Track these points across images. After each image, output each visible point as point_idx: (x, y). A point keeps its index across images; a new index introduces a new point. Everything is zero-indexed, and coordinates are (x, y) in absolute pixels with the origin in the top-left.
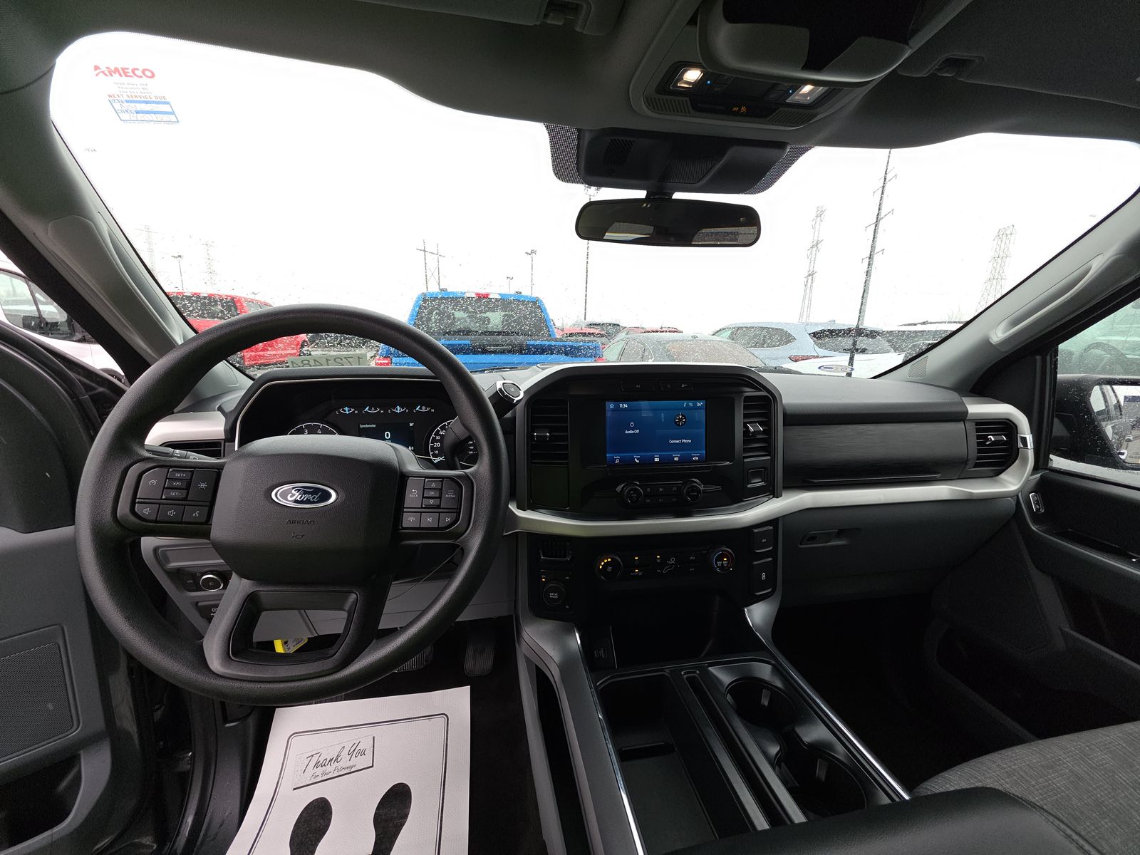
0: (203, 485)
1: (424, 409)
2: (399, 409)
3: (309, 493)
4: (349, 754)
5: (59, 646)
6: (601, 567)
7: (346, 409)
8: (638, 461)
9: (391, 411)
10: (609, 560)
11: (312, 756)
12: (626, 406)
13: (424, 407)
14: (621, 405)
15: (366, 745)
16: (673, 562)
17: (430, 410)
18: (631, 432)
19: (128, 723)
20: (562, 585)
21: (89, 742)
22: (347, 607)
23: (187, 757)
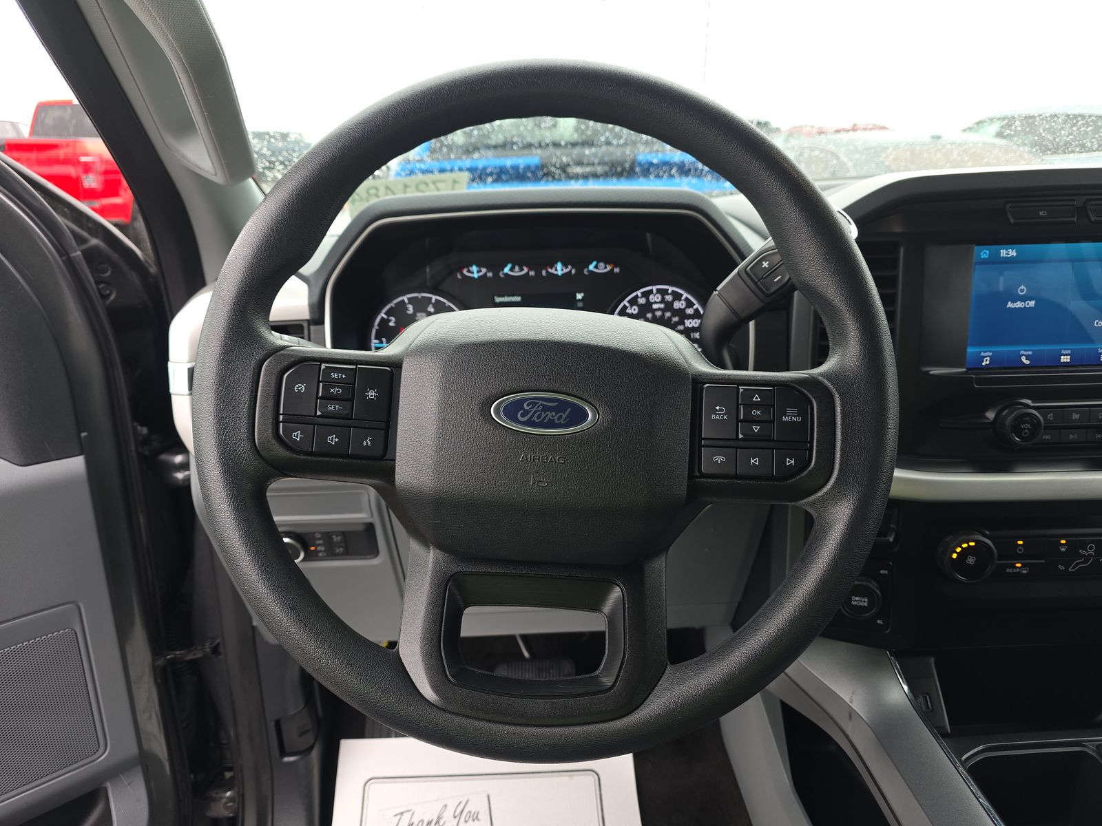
0: (372, 394)
1: (603, 268)
2: (560, 270)
3: (551, 409)
4: (455, 817)
5: (76, 633)
6: (955, 556)
7: (474, 268)
8: (1027, 362)
9: (547, 272)
10: (972, 544)
11: (402, 814)
12: (1012, 253)
13: (602, 265)
14: (1003, 253)
15: (478, 805)
16: (1091, 552)
17: (612, 270)
18: (1019, 304)
19: (159, 747)
20: (875, 584)
21: (116, 771)
22: (607, 609)
23: (224, 797)
